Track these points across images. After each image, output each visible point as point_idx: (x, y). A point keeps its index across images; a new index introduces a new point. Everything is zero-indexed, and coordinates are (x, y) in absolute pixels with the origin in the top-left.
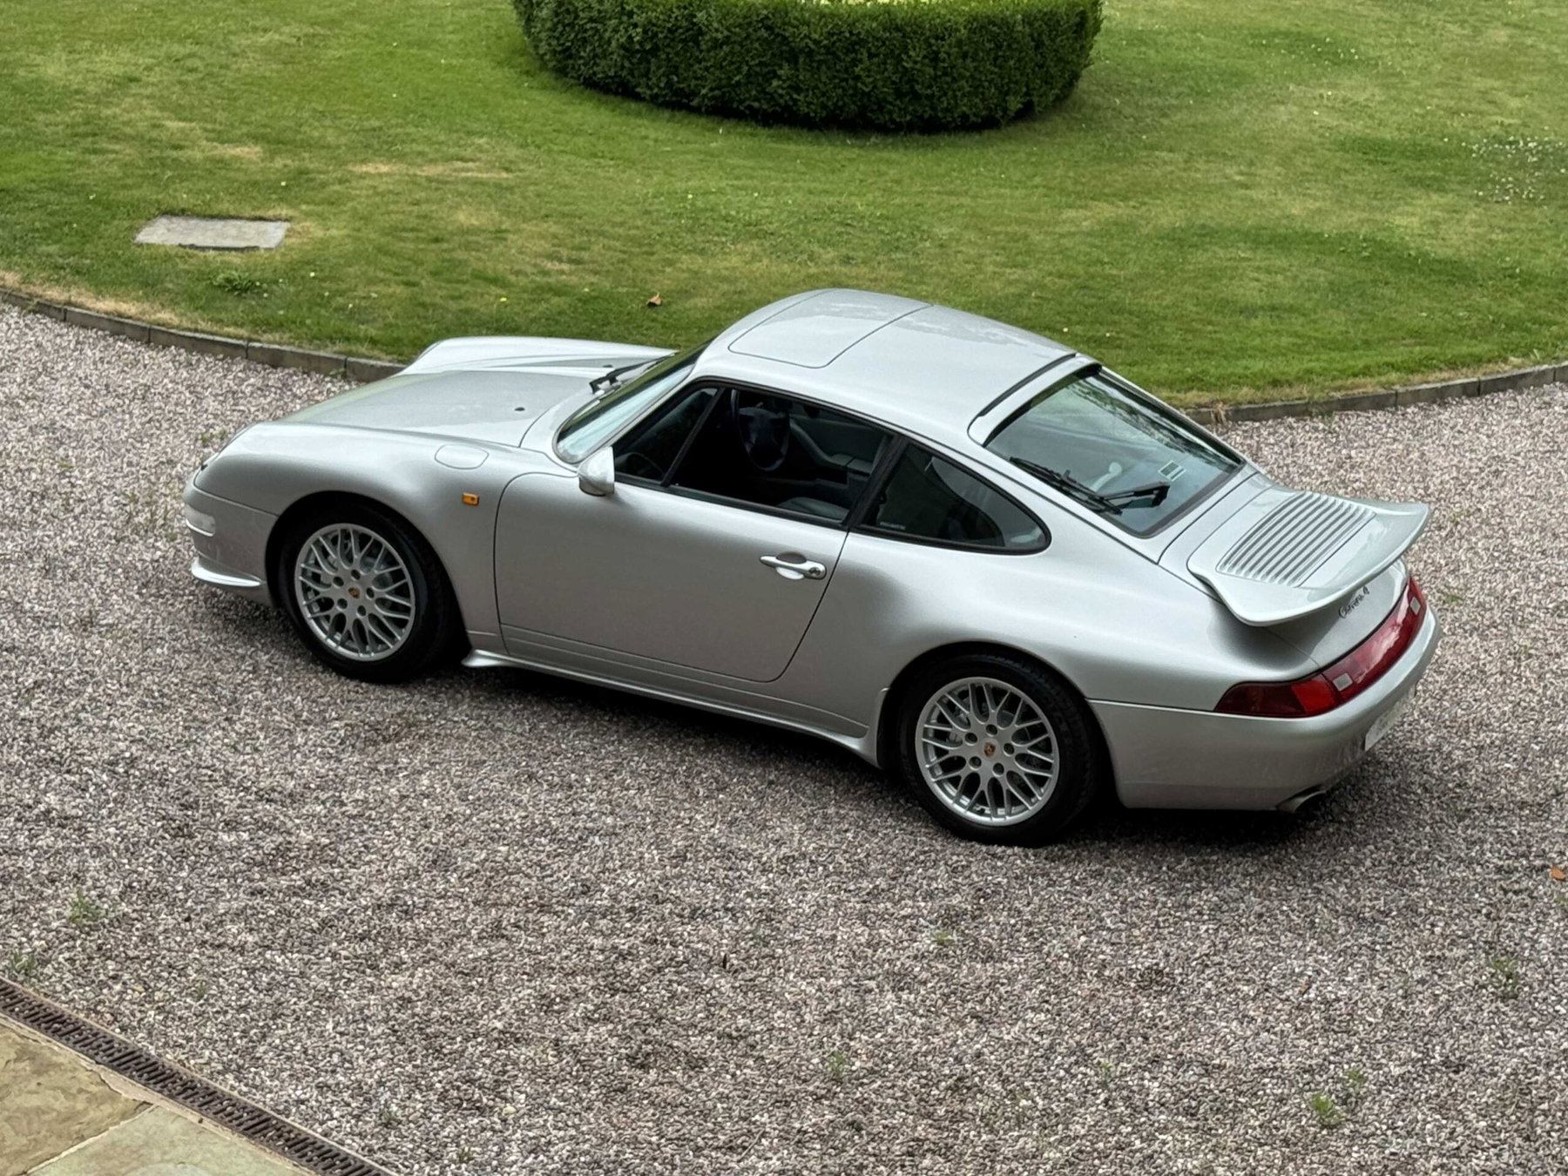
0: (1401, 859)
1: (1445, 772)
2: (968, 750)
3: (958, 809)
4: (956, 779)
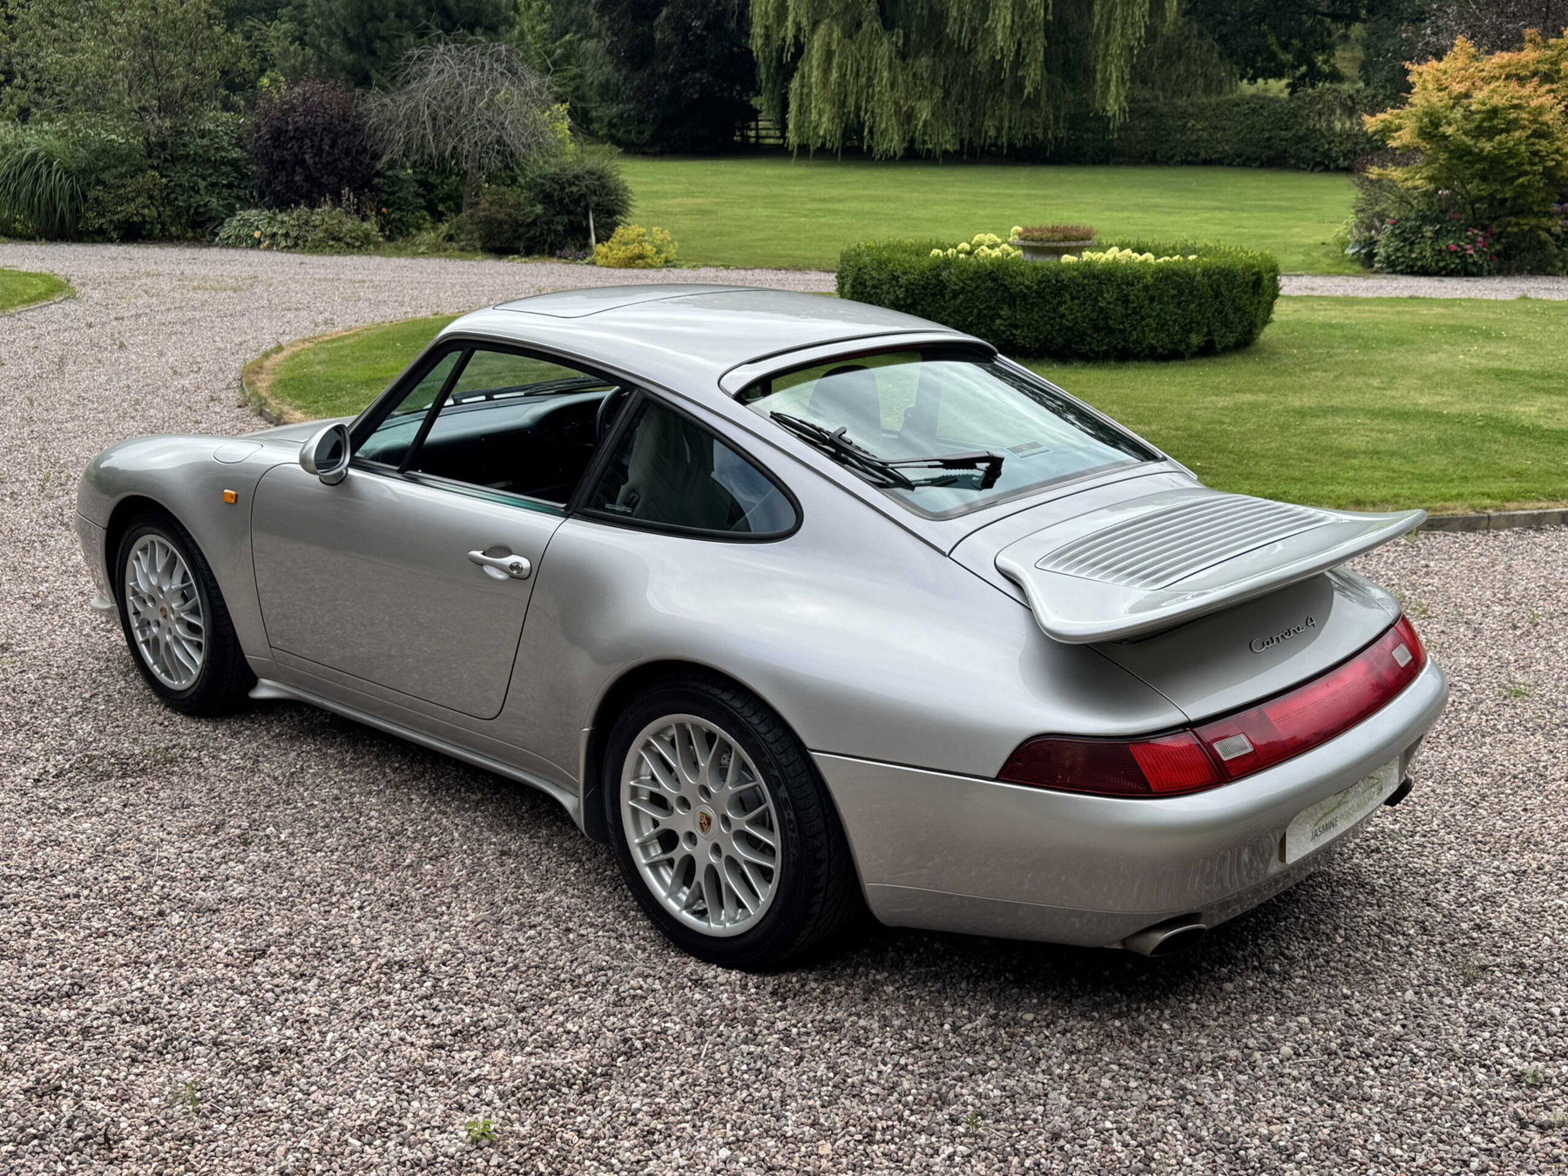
0: (1345, 1046)
1: (1461, 905)
2: (681, 821)
3: (673, 906)
4: (670, 862)
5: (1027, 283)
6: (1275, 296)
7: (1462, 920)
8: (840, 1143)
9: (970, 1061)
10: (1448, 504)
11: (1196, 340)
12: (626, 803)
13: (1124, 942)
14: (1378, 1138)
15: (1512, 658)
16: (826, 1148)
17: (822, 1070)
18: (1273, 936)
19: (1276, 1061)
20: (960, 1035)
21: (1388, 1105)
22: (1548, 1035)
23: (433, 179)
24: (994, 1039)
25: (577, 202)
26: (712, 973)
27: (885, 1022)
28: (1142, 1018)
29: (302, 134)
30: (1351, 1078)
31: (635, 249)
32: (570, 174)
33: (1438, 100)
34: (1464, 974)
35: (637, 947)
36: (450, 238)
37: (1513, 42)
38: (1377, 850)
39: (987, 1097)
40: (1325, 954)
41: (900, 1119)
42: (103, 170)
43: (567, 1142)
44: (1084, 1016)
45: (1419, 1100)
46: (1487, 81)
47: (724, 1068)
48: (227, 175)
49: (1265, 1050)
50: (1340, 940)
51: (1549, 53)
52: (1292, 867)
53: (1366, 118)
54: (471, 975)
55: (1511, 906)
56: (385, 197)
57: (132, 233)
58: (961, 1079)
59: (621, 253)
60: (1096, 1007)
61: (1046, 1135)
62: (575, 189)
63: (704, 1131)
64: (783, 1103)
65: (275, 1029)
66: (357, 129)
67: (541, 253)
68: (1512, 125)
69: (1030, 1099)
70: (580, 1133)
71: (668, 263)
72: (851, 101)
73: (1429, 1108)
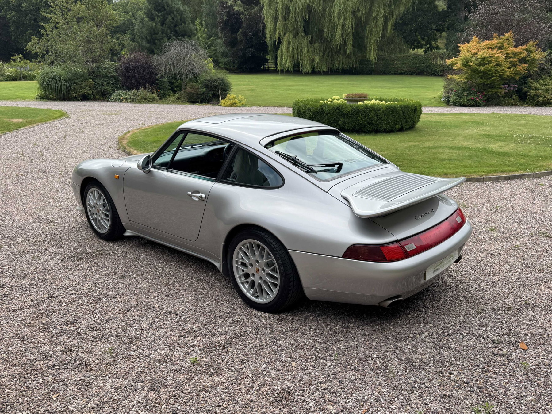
0: (443, 333)
1: (476, 291)
2: (250, 270)
3: (248, 295)
4: (248, 282)
5: (348, 110)
6: (421, 113)
7: (476, 296)
8: (298, 362)
9: (335, 338)
10: (472, 174)
11: (398, 127)
12: (235, 265)
13: (379, 303)
14: (453, 359)
15: (491, 219)
16: (294, 364)
17: (292, 341)
18: (422, 301)
19: (423, 337)
20: (332, 331)
21: (456, 350)
22: (502, 329)
23: (173, 81)
24: (342, 332)
25: (215, 87)
26: (260, 314)
27: (310, 327)
28: (384, 325)
29: (134, 68)
30: (445, 342)
31: (233, 101)
32: (213, 79)
33: (468, 55)
34: (477, 311)
35: (238, 307)
36: (178, 98)
37: (490, 38)
38: (452, 276)
39: (340, 349)
40: (437, 306)
41: (315, 355)
42: (76, 79)
43: (219, 363)
44: (368, 325)
45: (465, 348)
46: (482, 49)
47: (264, 341)
48: (112, 80)
49: (420, 334)
50: (441, 302)
51: (500, 41)
52: (427, 281)
53: (447, 60)
54: (190, 315)
55: (491, 292)
56: (159, 86)
57: (85, 98)
58: (332, 344)
59: (229, 102)
60: (371, 322)
61: (357, 359)
62: (215, 84)
63: (259, 360)
64: (281, 351)
65: (134, 332)
66: (150, 67)
67: (205, 103)
68: (490, 62)
69: (353, 349)
70: (223, 361)
71: (243, 105)
72: (296, 56)
73: (467, 350)
